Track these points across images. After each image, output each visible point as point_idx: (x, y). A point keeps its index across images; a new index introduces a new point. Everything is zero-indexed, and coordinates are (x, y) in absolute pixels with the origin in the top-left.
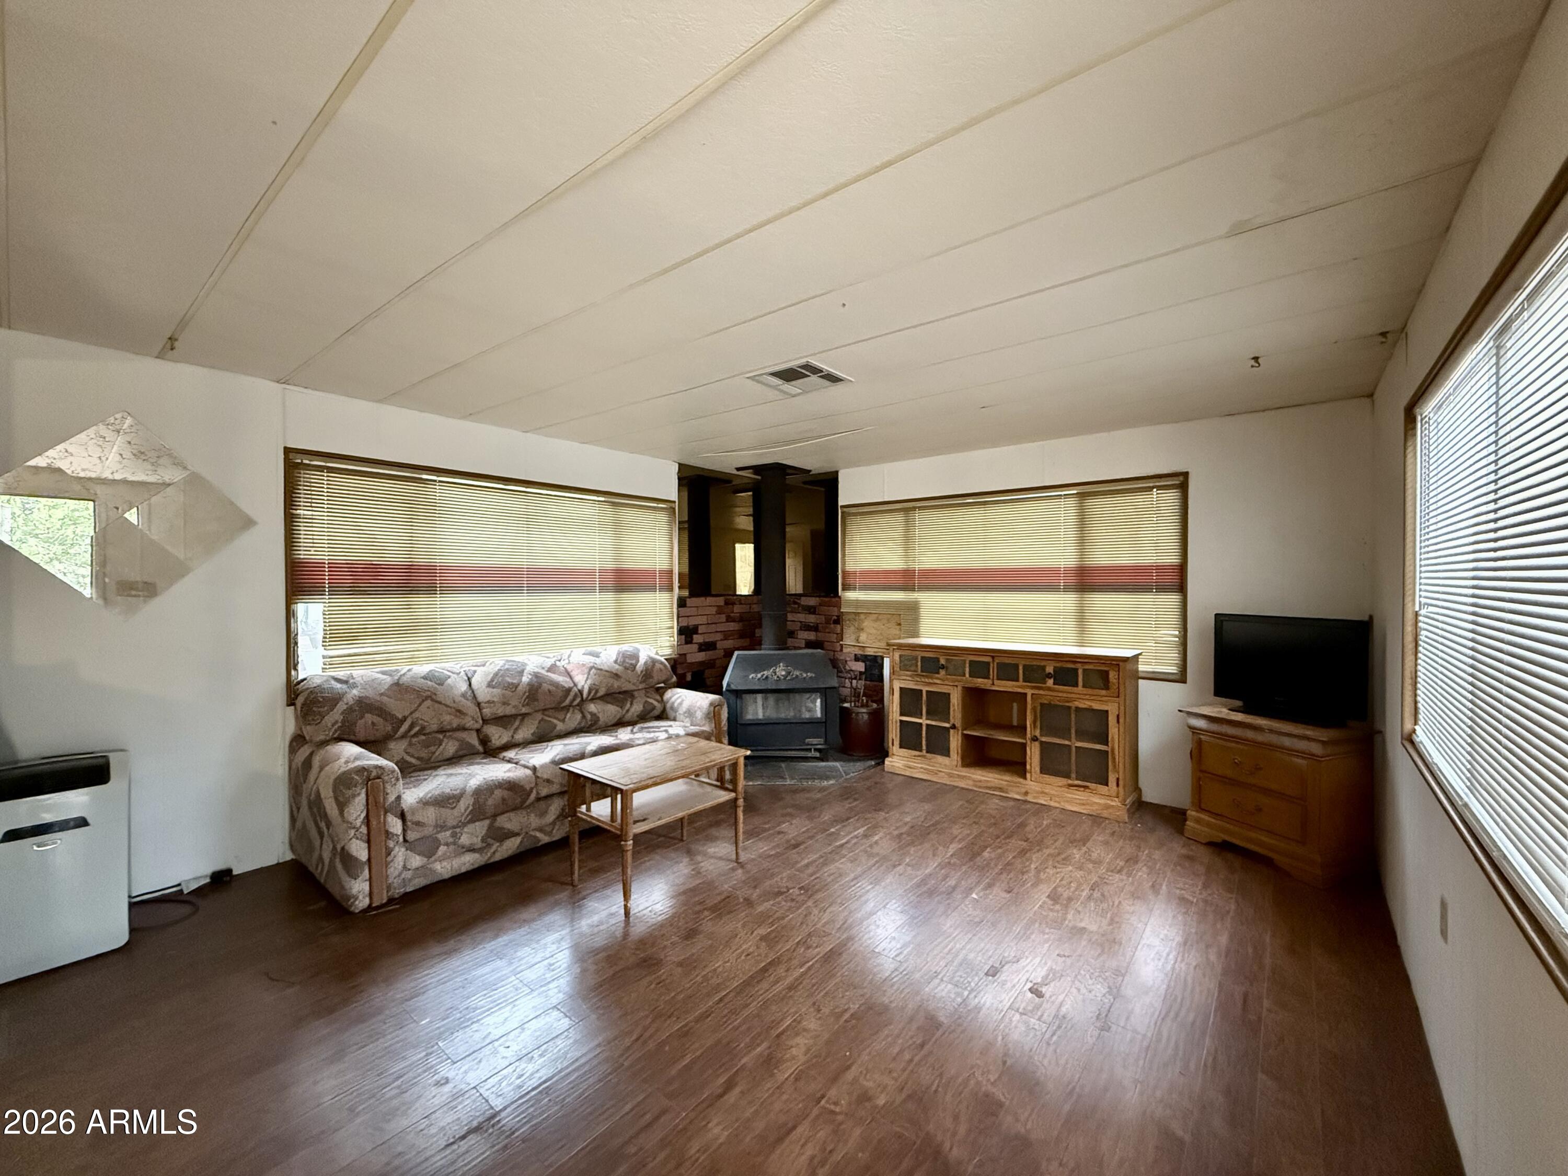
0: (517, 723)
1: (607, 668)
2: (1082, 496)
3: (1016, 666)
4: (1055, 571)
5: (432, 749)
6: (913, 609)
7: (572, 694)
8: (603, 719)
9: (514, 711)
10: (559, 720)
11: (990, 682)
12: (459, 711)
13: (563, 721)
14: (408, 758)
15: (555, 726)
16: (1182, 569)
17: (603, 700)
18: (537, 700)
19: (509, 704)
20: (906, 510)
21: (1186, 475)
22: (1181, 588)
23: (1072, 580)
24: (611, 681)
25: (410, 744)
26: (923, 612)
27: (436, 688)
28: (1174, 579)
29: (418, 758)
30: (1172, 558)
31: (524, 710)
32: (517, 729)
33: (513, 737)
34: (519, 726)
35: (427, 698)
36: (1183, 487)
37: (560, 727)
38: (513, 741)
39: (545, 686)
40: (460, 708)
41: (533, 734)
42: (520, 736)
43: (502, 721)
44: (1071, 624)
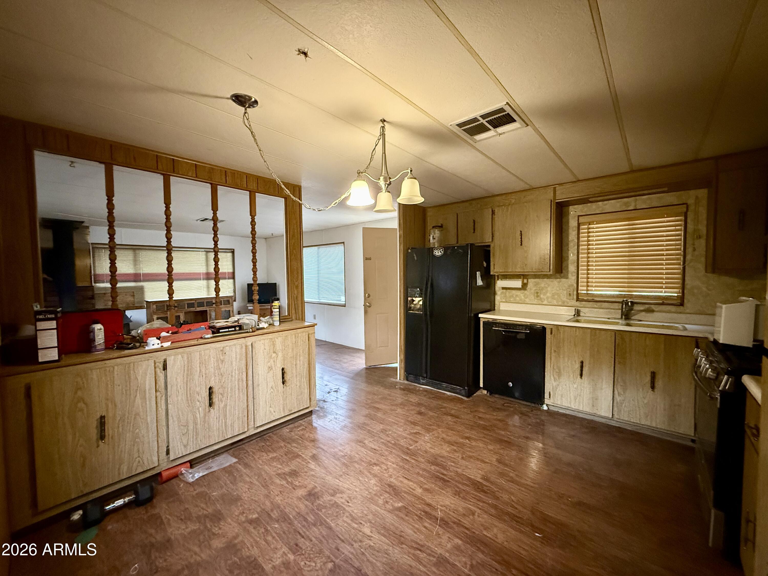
2: (207, 252)
3: (203, 303)
4: (199, 274)
6: (141, 289)
11: (194, 309)
16: (233, 273)
20: (134, 250)
21: (234, 250)
22: (233, 278)
23: (205, 277)
26: (146, 290)
28: (231, 276)
30: (231, 271)
36: (233, 252)
44: (205, 289)
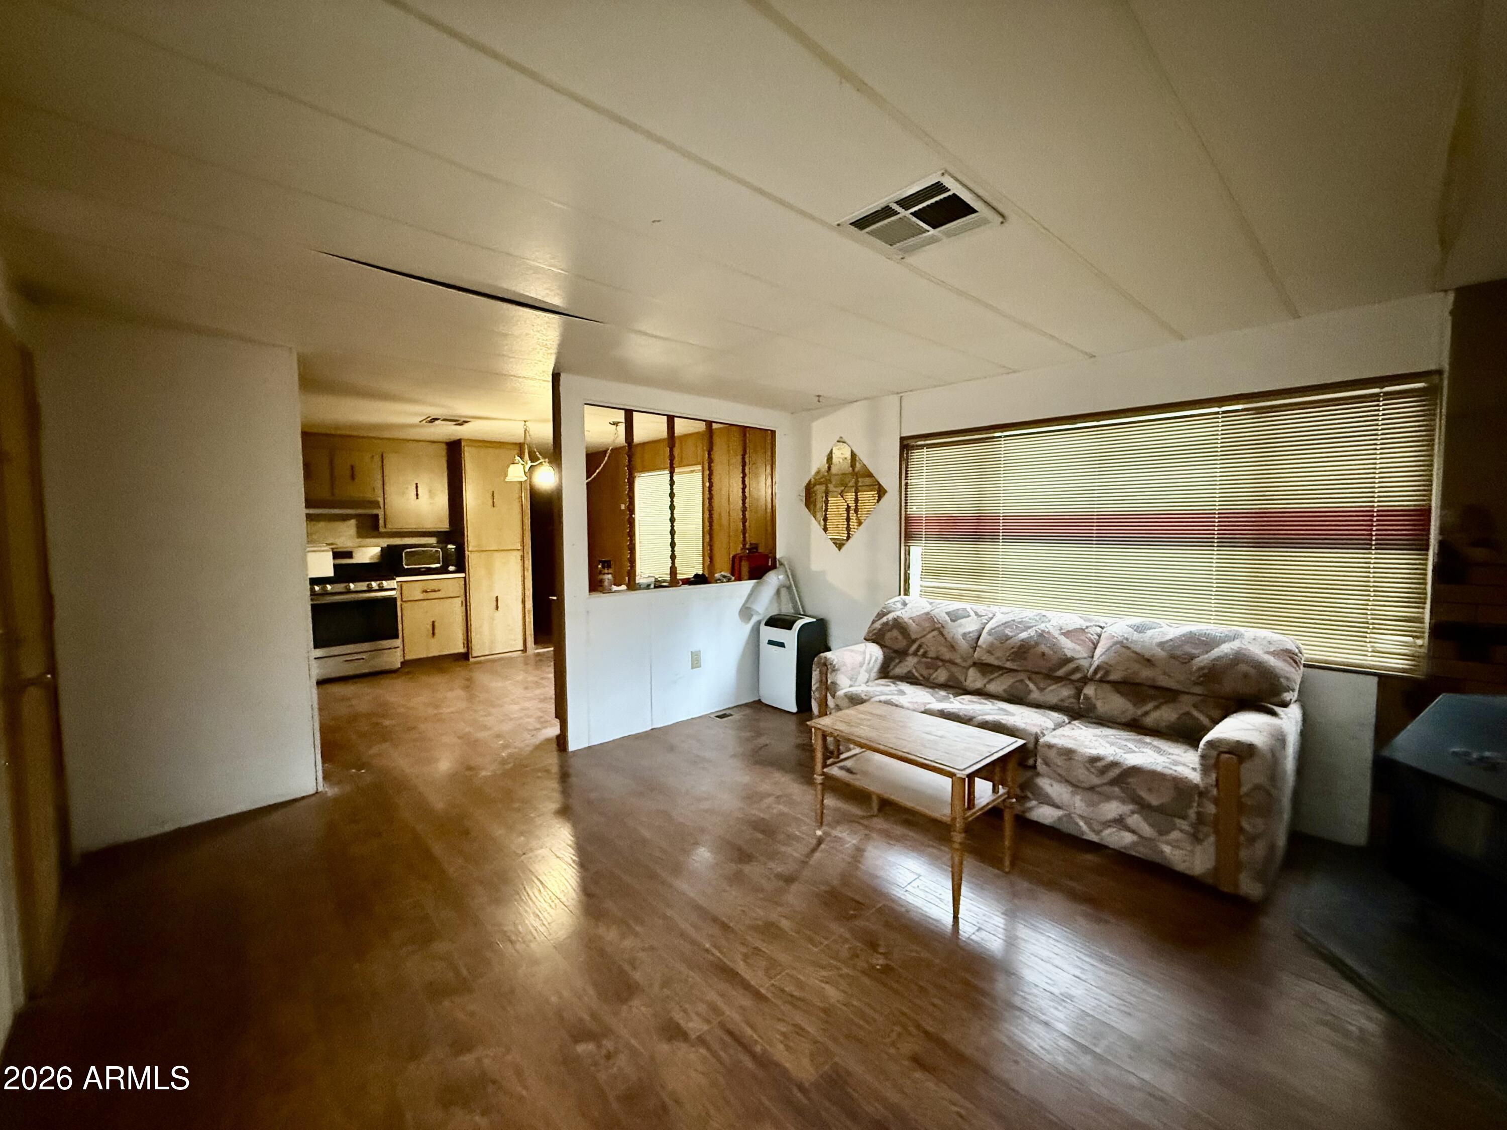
0: (996, 675)
1: (1138, 650)
5: (931, 671)
7: (1071, 666)
8: (1102, 707)
9: (996, 663)
10: (1038, 688)
12: (953, 647)
13: (1042, 690)
14: (914, 671)
15: (1030, 691)
17: (1113, 686)
18: (1025, 659)
19: (992, 654)
24: (1136, 667)
25: (919, 662)
27: (948, 623)
29: (922, 675)
31: (1008, 665)
32: (992, 680)
33: (985, 686)
34: (996, 678)
35: (938, 629)
37: (1035, 695)
38: (985, 690)
39: (1043, 648)
40: (954, 644)
41: (1005, 691)
42: (992, 688)
43: (984, 668)
